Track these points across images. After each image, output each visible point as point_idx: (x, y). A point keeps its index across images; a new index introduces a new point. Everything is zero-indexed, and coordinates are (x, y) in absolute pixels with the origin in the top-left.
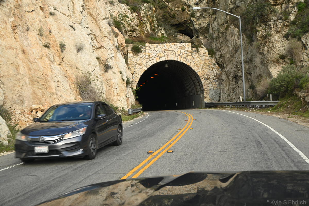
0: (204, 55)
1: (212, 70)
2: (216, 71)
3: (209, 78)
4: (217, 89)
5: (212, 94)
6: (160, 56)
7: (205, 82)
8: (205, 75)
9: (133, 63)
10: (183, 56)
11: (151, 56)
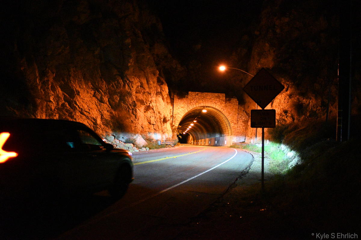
0: (235, 104)
1: (241, 117)
2: (244, 118)
4: (243, 132)
6: (199, 102)
7: (234, 126)
8: (235, 120)
9: (178, 106)
10: (218, 104)
11: (192, 102)
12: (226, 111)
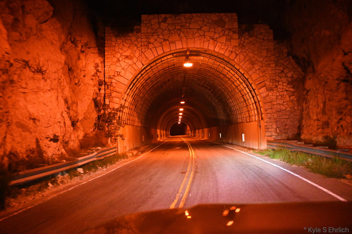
0: (265, 38)
1: (282, 72)
2: (292, 72)
3: (277, 86)
4: (292, 110)
5: (283, 121)
6: (170, 40)
7: (268, 95)
8: (268, 80)
9: (115, 55)
10: (220, 40)
11: (152, 40)
12: (242, 57)
